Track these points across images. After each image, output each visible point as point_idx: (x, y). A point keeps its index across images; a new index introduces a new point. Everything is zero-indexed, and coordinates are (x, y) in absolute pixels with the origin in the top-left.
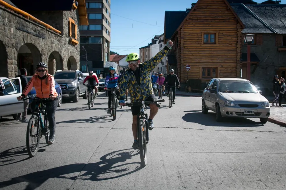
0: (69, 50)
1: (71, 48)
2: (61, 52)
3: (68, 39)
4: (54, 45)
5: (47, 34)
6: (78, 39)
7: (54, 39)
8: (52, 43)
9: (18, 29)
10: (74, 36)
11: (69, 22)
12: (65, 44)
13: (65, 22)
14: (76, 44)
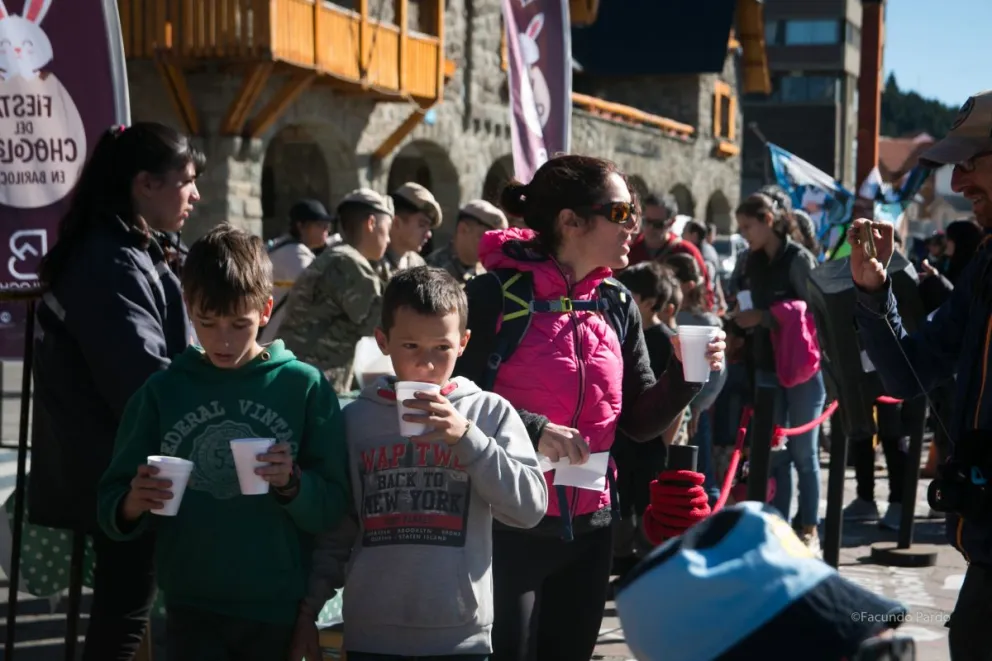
0: (709, 174)
1: (716, 167)
2: (691, 184)
3: (708, 145)
4: (677, 169)
5: (664, 145)
6: (736, 137)
7: (676, 153)
8: (673, 163)
9: (618, 150)
10: (725, 132)
11: (713, 97)
12: (702, 159)
13: (704, 98)
14: (729, 155)
